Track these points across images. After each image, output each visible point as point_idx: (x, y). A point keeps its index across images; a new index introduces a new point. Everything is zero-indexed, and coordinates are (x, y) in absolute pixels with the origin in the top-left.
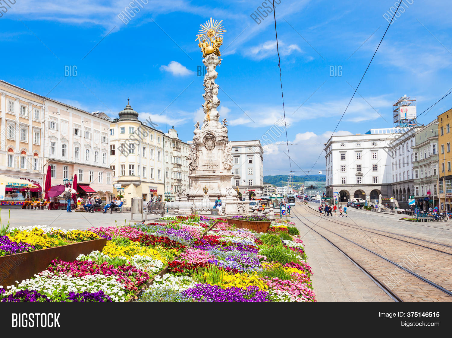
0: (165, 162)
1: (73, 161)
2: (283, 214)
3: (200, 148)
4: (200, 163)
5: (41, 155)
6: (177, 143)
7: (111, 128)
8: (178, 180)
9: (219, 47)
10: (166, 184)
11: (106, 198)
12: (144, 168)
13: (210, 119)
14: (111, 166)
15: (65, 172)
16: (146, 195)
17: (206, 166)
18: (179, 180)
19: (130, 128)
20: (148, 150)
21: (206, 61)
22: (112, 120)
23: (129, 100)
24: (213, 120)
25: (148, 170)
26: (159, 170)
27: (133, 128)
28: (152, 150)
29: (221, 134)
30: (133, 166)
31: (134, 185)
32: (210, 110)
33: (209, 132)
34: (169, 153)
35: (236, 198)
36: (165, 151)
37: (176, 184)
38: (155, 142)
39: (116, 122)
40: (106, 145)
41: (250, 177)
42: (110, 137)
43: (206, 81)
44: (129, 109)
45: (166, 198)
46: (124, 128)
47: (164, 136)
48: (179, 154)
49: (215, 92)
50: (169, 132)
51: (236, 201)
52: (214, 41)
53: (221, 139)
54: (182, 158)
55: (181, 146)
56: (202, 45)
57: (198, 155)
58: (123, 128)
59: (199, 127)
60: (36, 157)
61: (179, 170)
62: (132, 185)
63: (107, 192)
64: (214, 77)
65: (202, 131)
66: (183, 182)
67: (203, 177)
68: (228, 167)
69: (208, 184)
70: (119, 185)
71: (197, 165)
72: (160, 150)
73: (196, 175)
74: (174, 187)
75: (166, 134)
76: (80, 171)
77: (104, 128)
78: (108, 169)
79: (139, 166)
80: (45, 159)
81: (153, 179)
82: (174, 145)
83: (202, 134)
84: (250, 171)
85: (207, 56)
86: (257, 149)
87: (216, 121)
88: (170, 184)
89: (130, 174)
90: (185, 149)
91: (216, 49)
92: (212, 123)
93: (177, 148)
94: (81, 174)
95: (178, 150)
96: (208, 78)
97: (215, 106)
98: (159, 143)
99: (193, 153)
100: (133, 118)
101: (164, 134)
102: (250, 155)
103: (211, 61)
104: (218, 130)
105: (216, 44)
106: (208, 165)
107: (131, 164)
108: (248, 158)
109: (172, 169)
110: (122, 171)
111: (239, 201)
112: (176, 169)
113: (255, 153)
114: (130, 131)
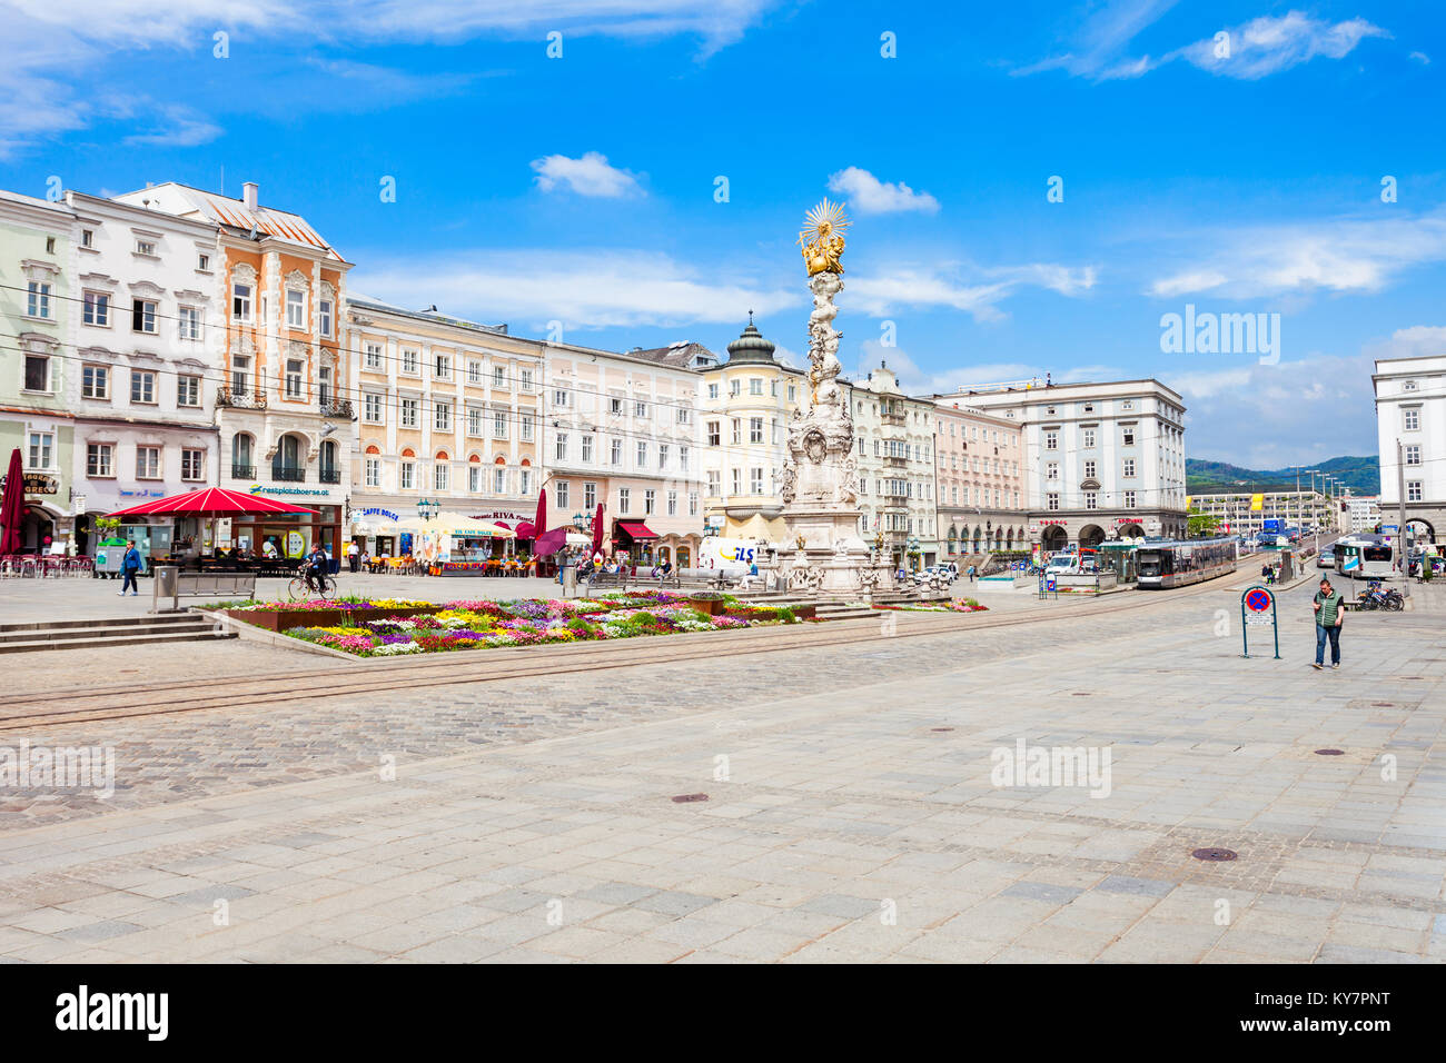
1: (609, 469)
5: (537, 462)
15: (588, 494)
19: (753, 380)
27: (759, 381)
44: (752, 336)
46: (738, 381)
48: (899, 432)
58: (736, 383)
60: (525, 468)
76: (622, 491)
77: (683, 389)
80: (546, 471)
90: (921, 417)
93: (892, 417)
94: (625, 497)
101: (850, 384)
102: (1127, 422)
108: (1122, 432)
112: (889, 472)
114: (753, 389)
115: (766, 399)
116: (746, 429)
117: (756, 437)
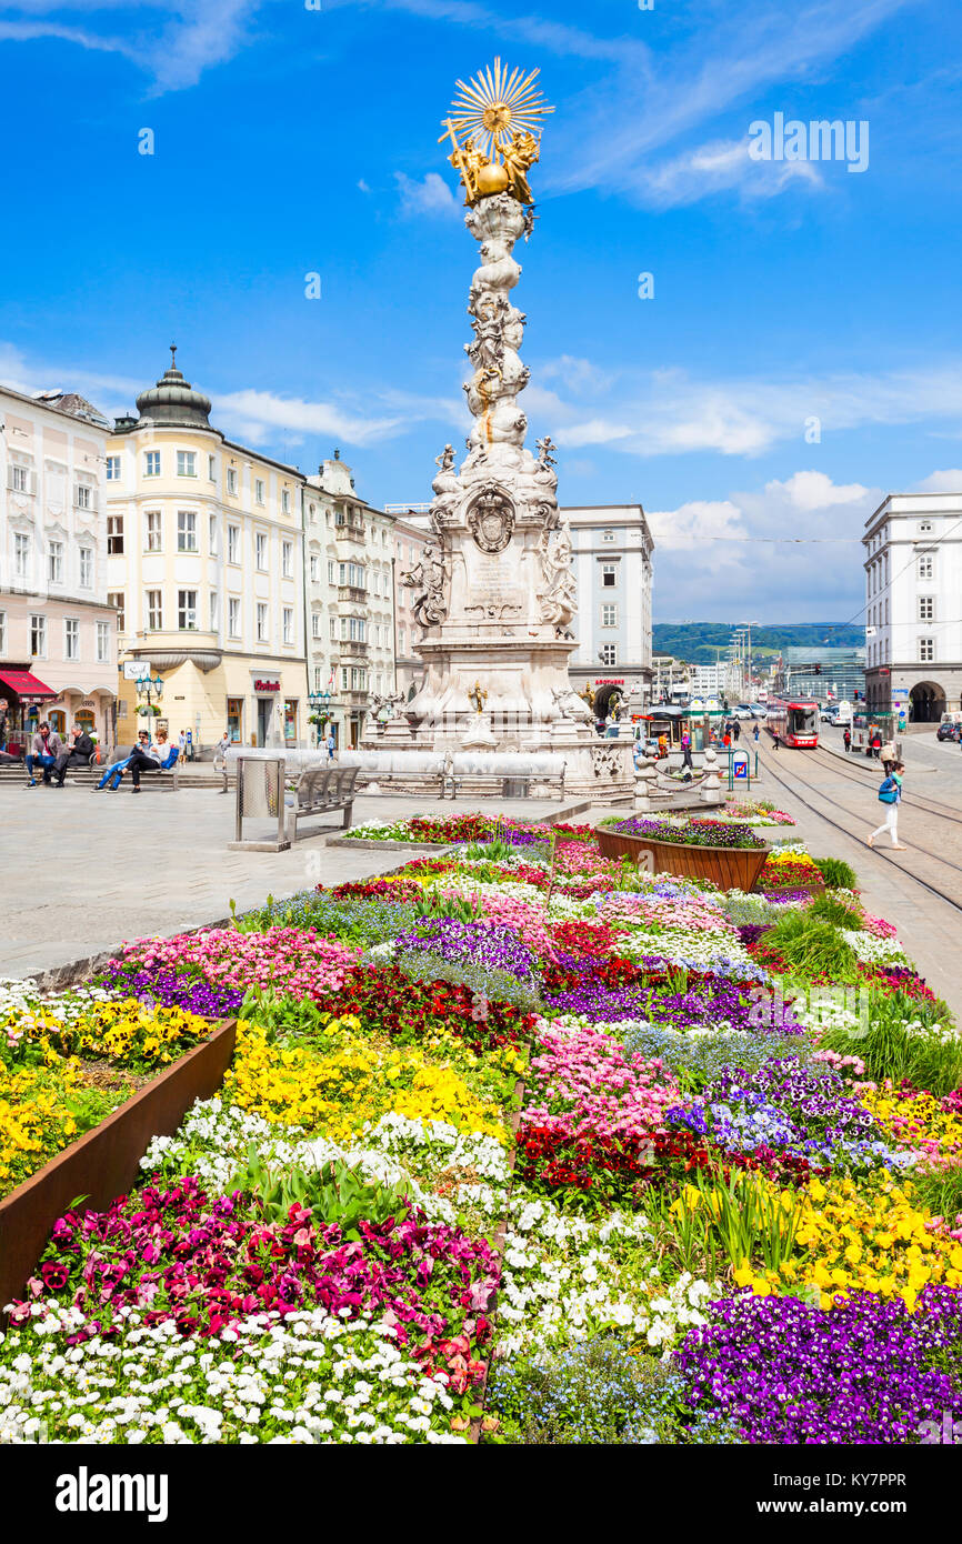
0: (309, 579)
2: (737, 775)
3: (455, 543)
4: (457, 597)
6: (350, 510)
7: (109, 454)
8: (354, 645)
9: (526, 168)
10: (310, 659)
11: (91, 715)
12: (234, 603)
13: (493, 436)
14: (110, 596)
16: (240, 701)
17: (479, 611)
18: (359, 648)
19: (181, 454)
20: (246, 538)
21: (477, 220)
22: (112, 425)
23: (173, 349)
24: (504, 440)
25: (247, 611)
26: (287, 612)
27: (191, 455)
28: (261, 538)
29: (532, 494)
30: (192, 595)
31: (198, 664)
32: (491, 402)
33: (490, 487)
34: (323, 547)
35: (583, 727)
36: (307, 539)
37: (348, 661)
38: (272, 509)
39: (128, 431)
40: (92, 516)
41: (609, 636)
42: (107, 489)
43: (477, 295)
44: (177, 384)
45: (315, 713)
46: (157, 455)
47: (304, 484)
48: (359, 552)
49: (510, 338)
50: (321, 473)
51: (588, 741)
52: (508, 148)
53: (535, 510)
54: (370, 566)
55: (365, 523)
56: (465, 160)
57: (448, 570)
58: (153, 456)
59: (453, 465)
61: (360, 610)
62: (188, 666)
63: (95, 693)
64: (507, 282)
65: (463, 479)
66: (371, 654)
67: (469, 651)
68: (560, 614)
69: (486, 675)
70: (141, 669)
71: (445, 604)
72: (289, 538)
73: (443, 641)
74: (340, 670)
75: (313, 480)
77: (81, 452)
78: (102, 606)
79: (213, 595)
81: (266, 643)
82: (341, 518)
83: (464, 493)
84: (609, 612)
85: (483, 202)
86: (633, 538)
87: (514, 444)
88: (328, 662)
89: (182, 624)
90: (379, 533)
91: (517, 177)
92: (501, 454)
93: (351, 530)
95: (356, 537)
96: (487, 286)
97: (512, 390)
98: (286, 513)
99: (429, 561)
100: (191, 417)
101: (303, 477)
102: (608, 557)
103: (496, 220)
104: (523, 481)
105: (515, 157)
106: (486, 604)
107: (183, 588)
108: (601, 570)
109: (332, 607)
110: (152, 615)
111: (596, 739)
112: (347, 608)
113: (625, 551)
114: (181, 467)
115: (201, 485)
116: (169, 529)
117: (184, 543)
